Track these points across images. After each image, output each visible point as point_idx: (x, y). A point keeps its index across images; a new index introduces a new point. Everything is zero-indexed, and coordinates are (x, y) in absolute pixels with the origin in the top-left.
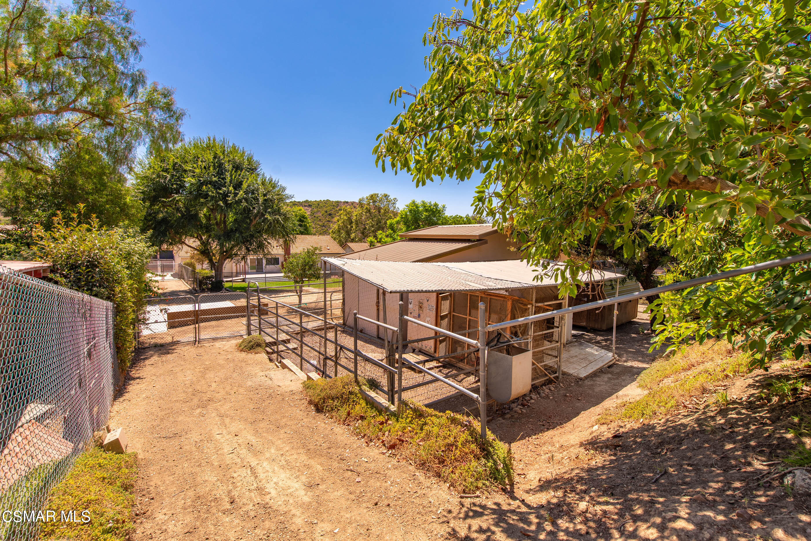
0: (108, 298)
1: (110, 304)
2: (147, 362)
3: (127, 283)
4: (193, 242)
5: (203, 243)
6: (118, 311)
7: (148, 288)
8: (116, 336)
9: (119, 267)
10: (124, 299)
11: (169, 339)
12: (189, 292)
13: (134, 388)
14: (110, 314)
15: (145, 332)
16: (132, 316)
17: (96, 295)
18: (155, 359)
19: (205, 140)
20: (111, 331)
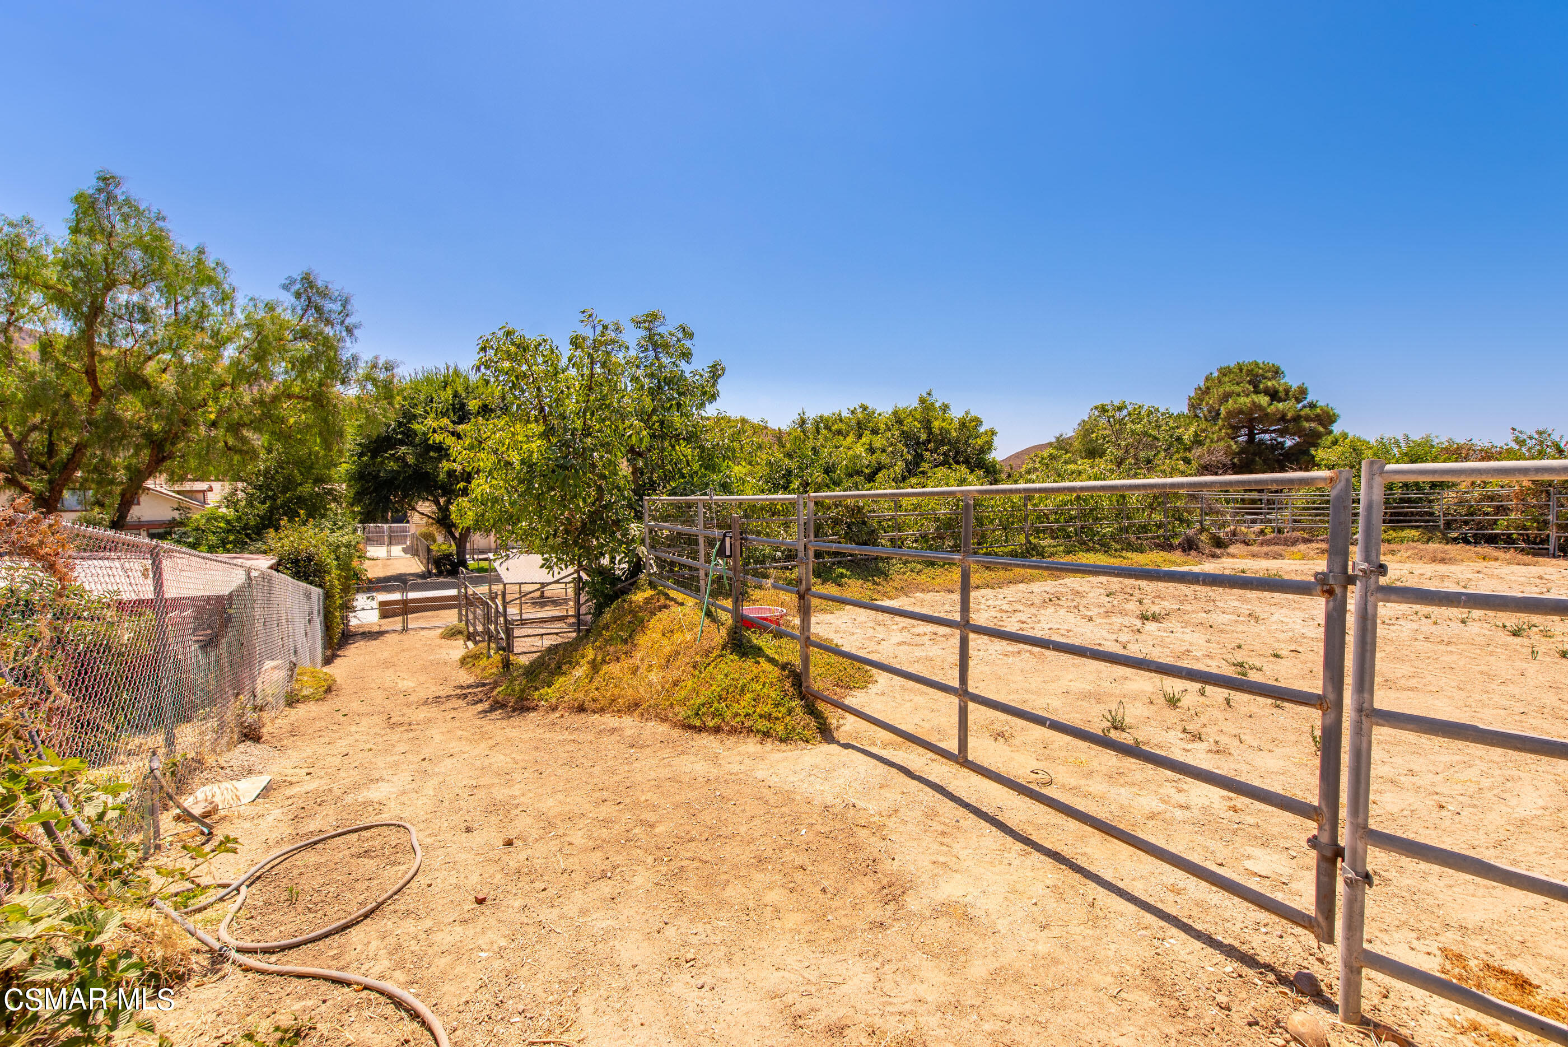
0: (320, 586)
1: (320, 590)
2: (352, 646)
3: (335, 572)
4: (426, 507)
5: (440, 508)
6: (328, 596)
7: (356, 575)
8: (326, 617)
9: (329, 561)
10: (332, 586)
11: (376, 629)
12: (422, 576)
13: (338, 661)
14: (321, 598)
15: (353, 622)
16: (339, 602)
17: (311, 583)
18: (361, 644)
19: (442, 371)
20: (322, 611)
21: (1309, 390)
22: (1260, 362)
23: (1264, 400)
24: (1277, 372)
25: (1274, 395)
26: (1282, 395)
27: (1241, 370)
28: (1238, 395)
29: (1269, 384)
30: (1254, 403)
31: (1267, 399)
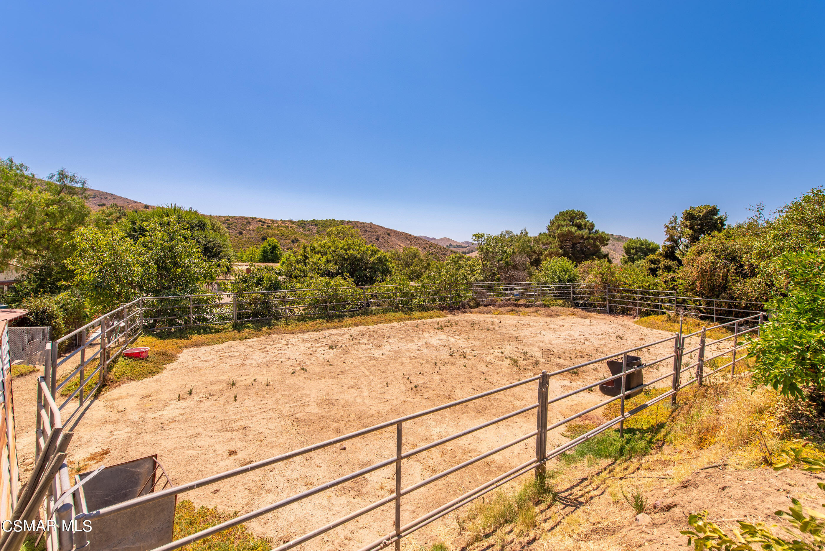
21: (595, 225)
22: (575, 210)
23: (574, 229)
24: (583, 216)
25: (579, 227)
26: (583, 226)
27: (567, 214)
28: (563, 226)
29: (578, 221)
30: (569, 230)
31: (576, 228)
